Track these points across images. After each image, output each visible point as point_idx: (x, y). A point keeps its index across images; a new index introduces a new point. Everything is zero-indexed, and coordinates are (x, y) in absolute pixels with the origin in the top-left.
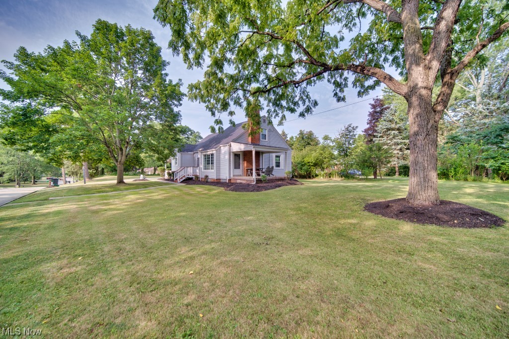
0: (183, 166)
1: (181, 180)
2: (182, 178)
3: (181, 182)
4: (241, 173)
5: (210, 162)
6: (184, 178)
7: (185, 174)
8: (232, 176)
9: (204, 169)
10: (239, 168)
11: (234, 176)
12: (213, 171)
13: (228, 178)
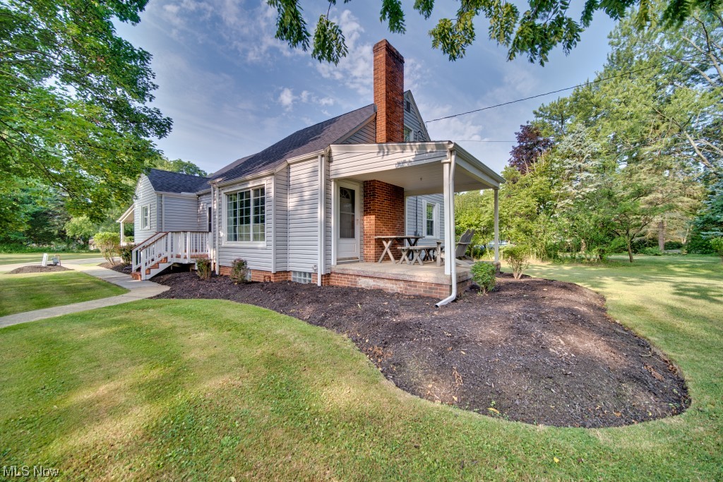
0: (164, 230)
1: (154, 272)
2: (156, 266)
3: (152, 279)
4: (356, 253)
5: (252, 216)
6: (163, 267)
7: (168, 254)
8: (333, 262)
9: (229, 239)
10: (353, 236)
11: (340, 261)
12: (261, 244)
13: (321, 272)
